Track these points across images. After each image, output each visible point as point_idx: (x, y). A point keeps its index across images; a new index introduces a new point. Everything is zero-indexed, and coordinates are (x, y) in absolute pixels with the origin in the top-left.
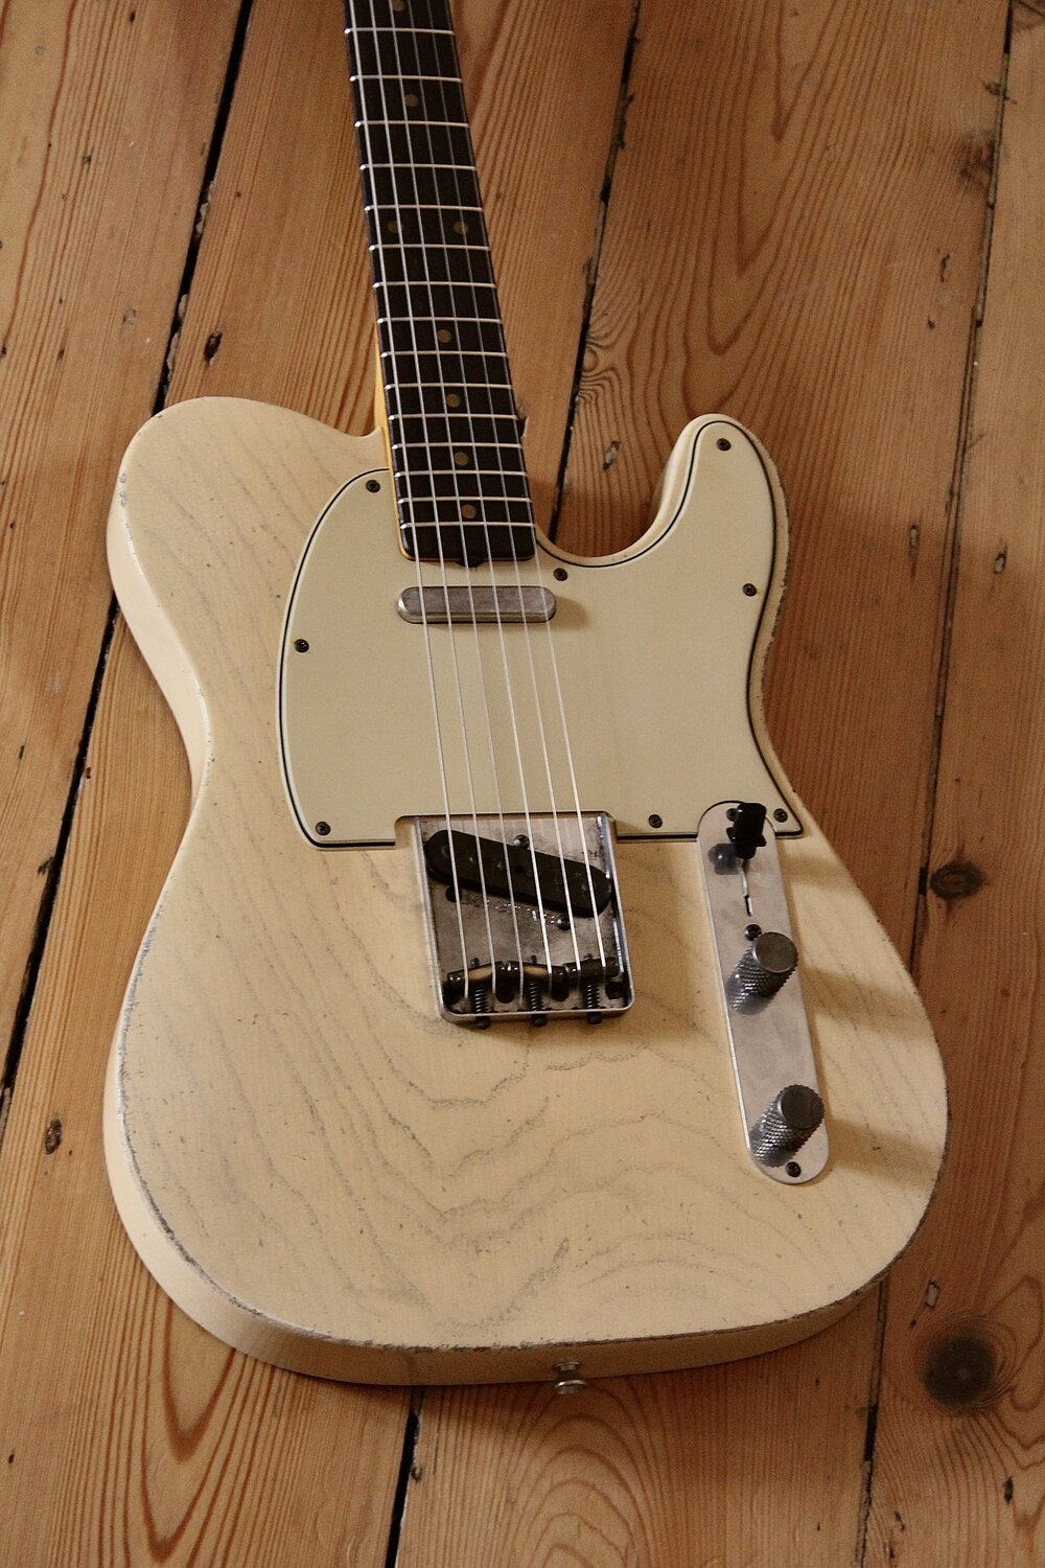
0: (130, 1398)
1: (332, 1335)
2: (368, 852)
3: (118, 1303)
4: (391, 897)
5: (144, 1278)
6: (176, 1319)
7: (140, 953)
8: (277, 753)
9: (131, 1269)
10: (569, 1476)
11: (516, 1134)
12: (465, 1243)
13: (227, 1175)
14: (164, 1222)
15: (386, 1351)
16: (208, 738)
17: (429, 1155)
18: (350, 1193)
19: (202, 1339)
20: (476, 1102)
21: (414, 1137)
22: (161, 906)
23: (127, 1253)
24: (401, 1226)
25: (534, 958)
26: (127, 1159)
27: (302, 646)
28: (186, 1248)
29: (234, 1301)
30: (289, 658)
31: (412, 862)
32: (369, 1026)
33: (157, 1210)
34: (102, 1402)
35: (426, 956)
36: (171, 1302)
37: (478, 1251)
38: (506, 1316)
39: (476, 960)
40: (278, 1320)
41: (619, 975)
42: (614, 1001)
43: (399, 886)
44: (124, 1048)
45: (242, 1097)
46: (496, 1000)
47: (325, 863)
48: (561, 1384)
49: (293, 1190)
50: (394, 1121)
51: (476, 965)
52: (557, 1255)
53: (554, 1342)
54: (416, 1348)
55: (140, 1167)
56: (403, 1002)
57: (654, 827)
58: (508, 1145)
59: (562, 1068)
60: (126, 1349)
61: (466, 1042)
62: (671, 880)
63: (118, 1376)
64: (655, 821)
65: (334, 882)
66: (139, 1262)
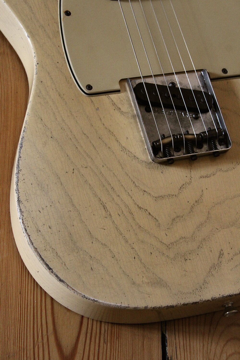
0: (41, 345)
1: (130, 306)
2: (109, 95)
3: (29, 303)
4: (122, 113)
5: (39, 290)
6: (55, 306)
7: (19, 148)
8: (65, 58)
9: (33, 287)
10: (233, 351)
11: (192, 208)
12: (180, 257)
13: (72, 240)
14: (47, 265)
15: (154, 309)
16: (34, 55)
17: (157, 221)
18: (127, 242)
19: (68, 313)
20: (172, 196)
21: (150, 214)
22: (25, 127)
23: (30, 280)
24: (151, 253)
25: (188, 132)
26: (26, 239)
27: (68, 13)
28: (59, 275)
29: (84, 296)
30: (63, 19)
31: (129, 98)
32: (122, 168)
33: (44, 260)
34: (28, 348)
35: (141, 136)
36: (52, 299)
37: (186, 260)
38: (203, 287)
39: (164, 135)
40: (105, 302)
41: (223, 135)
42: (222, 147)
43: (125, 108)
44: (18, 190)
45: (73, 205)
46: (174, 152)
47: (92, 102)
48: (227, 313)
49: (102, 244)
50: (140, 208)
51: (164, 137)
52: (219, 257)
53: (225, 295)
54: (167, 306)
55: (33, 242)
56: (135, 156)
57: (224, 73)
58: (190, 212)
59: (207, 177)
60: (36, 322)
61: (164, 170)
62: (235, 94)
63: (34, 334)
64: (225, 71)
65: (97, 109)
66: (35, 284)
